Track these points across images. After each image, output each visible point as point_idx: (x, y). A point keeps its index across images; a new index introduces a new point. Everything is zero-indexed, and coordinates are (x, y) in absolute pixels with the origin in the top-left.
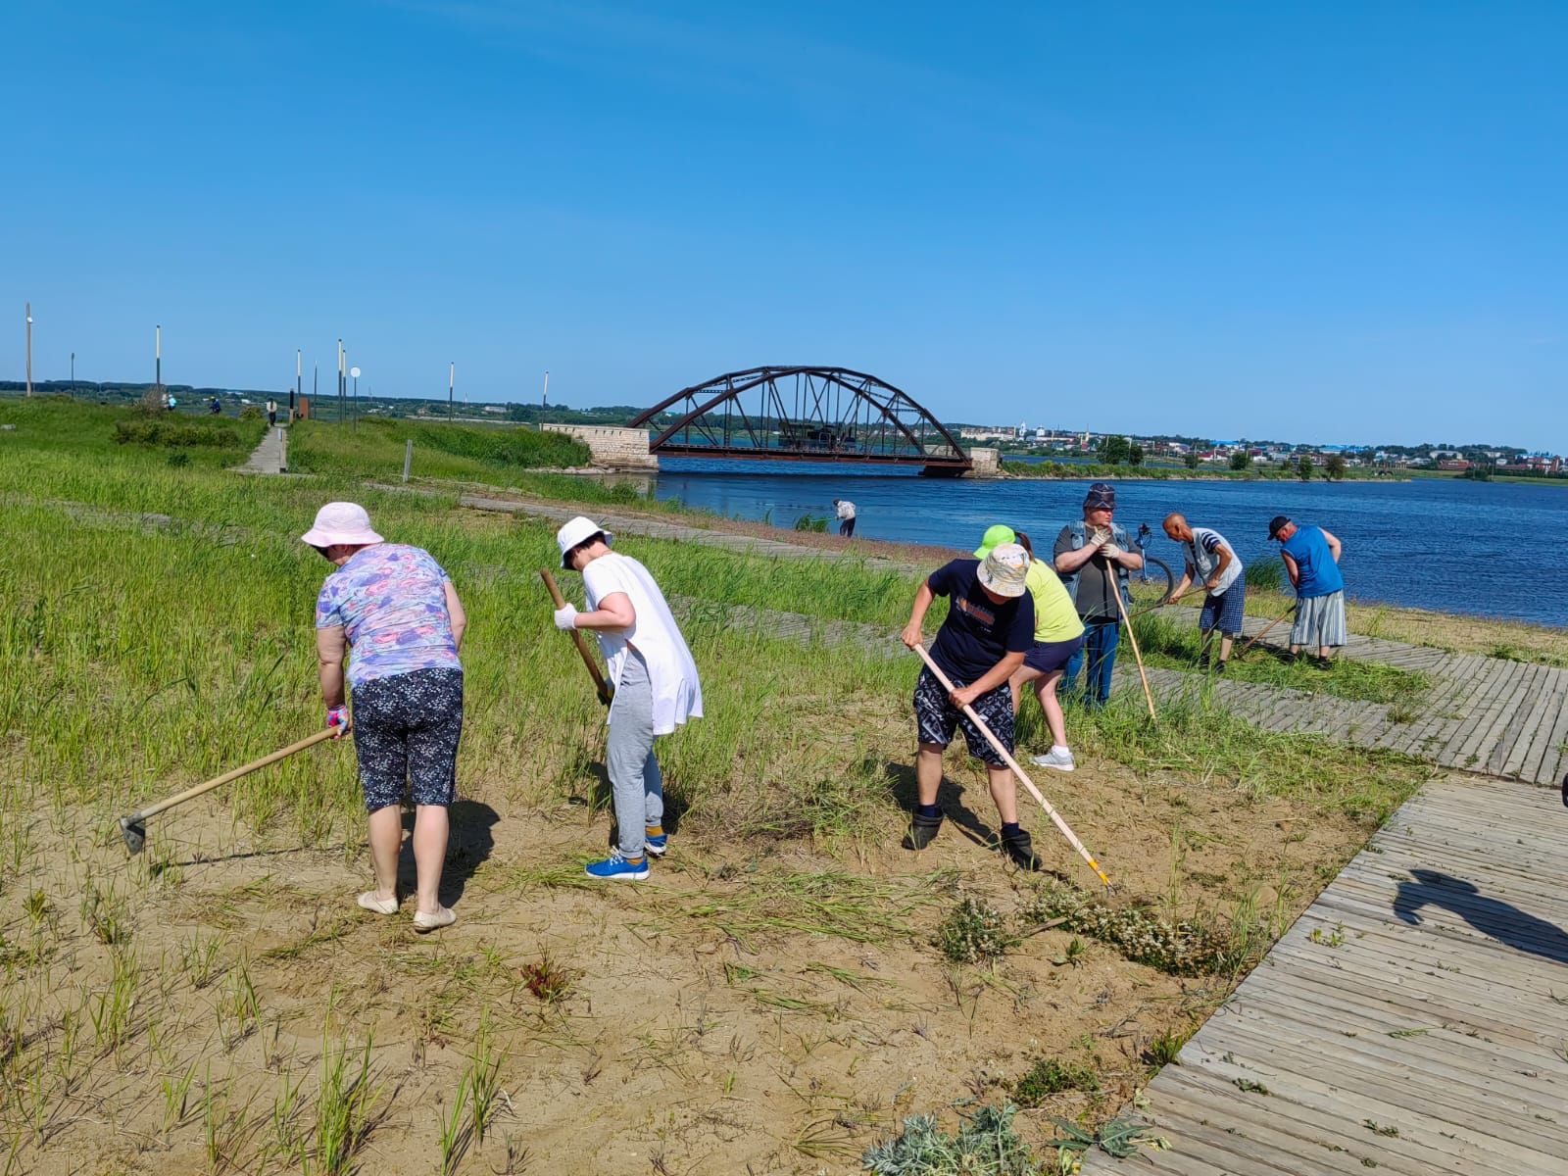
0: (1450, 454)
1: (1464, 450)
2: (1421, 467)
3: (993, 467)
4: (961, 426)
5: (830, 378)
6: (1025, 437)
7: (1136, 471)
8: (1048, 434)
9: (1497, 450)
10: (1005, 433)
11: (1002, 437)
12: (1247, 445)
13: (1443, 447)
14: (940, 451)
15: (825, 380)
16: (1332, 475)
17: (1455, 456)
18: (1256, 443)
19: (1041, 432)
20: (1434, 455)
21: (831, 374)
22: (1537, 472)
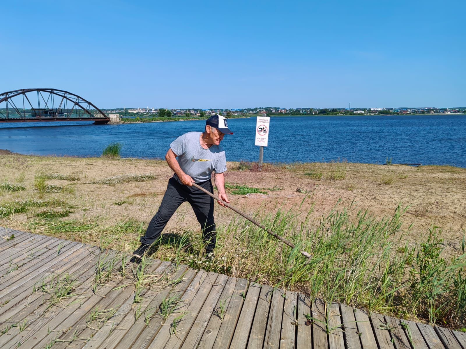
0: (262, 110)
1: (265, 109)
2: (255, 114)
3: (118, 120)
4: (129, 109)
5: (51, 93)
6: (148, 111)
7: (168, 119)
8: (156, 110)
9: (273, 108)
10: (142, 110)
11: (141, 111)
12: (212, 110)
13: (260, 108)
14: (98, 115)
15: (49, 93)
16: (228, 117)
17: (263, 110)
18: (214, 110)
19: (153, 109)
20: (258, 110)
21: (52, 91)
22: (281, 113)
